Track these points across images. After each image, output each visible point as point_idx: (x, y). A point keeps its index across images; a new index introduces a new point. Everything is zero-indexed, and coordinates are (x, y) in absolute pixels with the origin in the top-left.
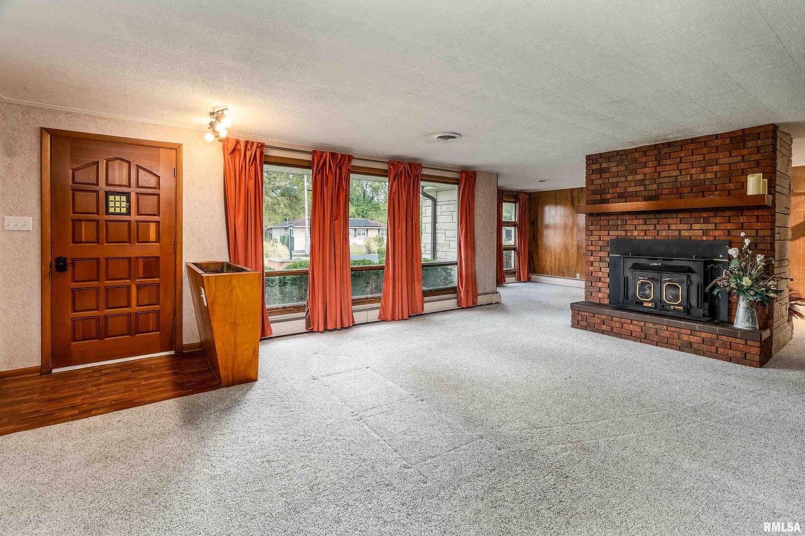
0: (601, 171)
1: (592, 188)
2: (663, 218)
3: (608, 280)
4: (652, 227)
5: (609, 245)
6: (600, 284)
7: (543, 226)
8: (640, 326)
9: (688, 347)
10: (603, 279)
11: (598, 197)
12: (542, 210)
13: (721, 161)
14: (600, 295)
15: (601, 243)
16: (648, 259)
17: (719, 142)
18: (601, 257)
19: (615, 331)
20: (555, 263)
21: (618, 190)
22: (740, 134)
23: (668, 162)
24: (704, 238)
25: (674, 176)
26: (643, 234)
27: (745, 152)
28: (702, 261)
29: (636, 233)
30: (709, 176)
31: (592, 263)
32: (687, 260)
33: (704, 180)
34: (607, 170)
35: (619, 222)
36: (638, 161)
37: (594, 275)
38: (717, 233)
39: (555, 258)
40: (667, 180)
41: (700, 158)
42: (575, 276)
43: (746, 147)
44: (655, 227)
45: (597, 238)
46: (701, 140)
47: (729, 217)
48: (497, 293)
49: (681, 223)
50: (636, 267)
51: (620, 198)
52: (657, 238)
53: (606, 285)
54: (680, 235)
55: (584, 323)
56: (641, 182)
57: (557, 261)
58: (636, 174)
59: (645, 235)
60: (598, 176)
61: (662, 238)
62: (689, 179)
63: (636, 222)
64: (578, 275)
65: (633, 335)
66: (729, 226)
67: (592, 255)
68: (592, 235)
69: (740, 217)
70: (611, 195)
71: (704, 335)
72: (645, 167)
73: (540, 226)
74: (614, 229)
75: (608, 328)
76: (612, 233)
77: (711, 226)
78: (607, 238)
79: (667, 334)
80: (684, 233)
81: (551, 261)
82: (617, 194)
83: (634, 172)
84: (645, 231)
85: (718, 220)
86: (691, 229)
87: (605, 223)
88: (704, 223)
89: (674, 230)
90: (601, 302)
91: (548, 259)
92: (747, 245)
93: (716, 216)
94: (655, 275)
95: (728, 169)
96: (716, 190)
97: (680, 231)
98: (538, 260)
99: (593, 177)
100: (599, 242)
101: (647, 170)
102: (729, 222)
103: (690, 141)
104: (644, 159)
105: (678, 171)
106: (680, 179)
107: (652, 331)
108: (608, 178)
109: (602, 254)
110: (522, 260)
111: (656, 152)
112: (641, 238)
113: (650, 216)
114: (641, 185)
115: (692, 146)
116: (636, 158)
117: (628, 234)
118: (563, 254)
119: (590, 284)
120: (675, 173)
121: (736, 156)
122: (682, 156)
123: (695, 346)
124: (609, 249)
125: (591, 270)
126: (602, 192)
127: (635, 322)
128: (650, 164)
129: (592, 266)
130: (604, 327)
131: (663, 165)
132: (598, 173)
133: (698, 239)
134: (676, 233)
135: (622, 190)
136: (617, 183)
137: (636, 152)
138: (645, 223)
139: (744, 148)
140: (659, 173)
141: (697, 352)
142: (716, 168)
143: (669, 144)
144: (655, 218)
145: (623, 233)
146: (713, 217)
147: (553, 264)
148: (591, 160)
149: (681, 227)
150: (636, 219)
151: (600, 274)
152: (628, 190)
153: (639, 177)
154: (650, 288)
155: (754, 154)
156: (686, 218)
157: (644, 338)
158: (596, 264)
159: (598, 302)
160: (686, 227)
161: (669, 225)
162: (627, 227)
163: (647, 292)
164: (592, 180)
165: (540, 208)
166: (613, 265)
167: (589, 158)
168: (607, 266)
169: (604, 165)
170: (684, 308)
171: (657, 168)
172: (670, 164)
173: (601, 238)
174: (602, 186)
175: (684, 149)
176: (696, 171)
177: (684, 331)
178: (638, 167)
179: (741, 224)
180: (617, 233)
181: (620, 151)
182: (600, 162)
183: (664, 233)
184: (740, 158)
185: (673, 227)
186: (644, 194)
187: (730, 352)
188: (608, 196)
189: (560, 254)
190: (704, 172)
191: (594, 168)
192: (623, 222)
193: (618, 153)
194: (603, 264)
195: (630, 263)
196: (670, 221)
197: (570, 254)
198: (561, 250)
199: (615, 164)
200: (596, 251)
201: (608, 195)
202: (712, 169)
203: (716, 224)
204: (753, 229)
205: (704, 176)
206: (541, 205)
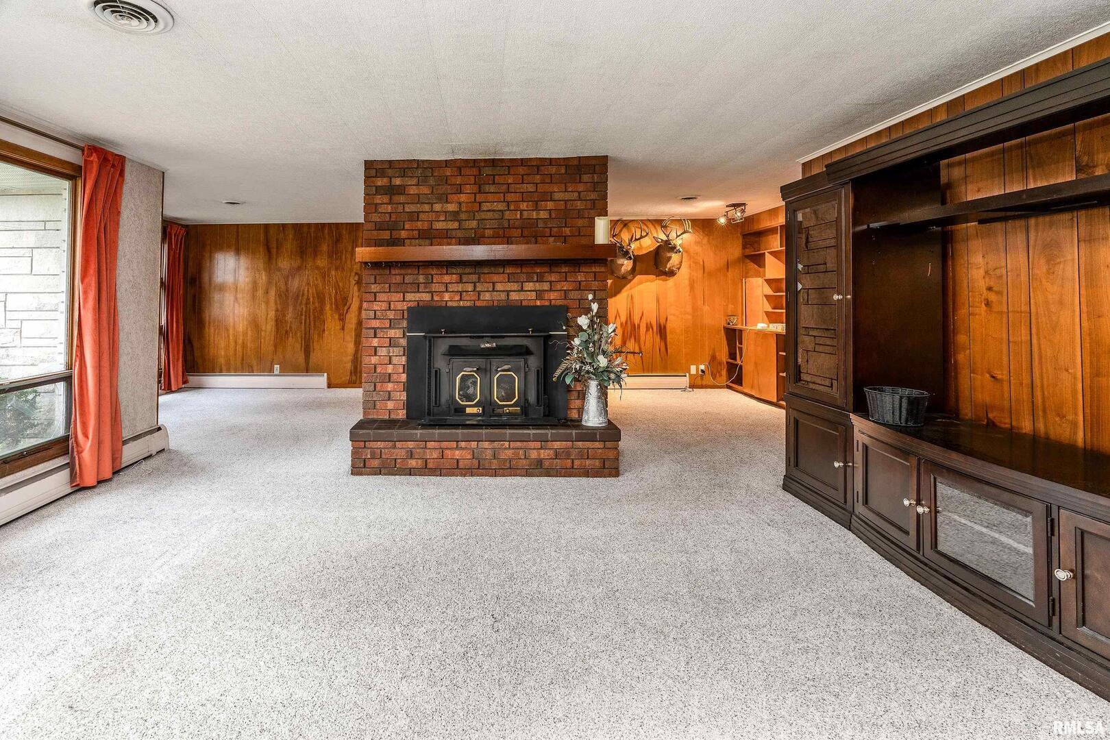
0: (392, 191)
1: (375, 217)
2: (485, 273)
3: (404, 377)
4: (470, 287)
5: (406, 317)
6: (390, 386)
7: (212, 287)
8: (470, 449)
9: (538, 469)
10: (394, 377)
11: (386, 235)
12: (211, 259)
13: (557, 196)
14: (390, 405)
15: (391, 315)
16: (471, 337)
17: (553, 170)
18: (390, 338)
19: (430, 465)
20: (236, 350)
21: (419, 225)
22: (576, 163)
23: (492, 188)
24: (538, 303)
25: (500, 211)
26: (457, 298)
27: (581, 187)
28: (541, 336)
29: (447, 297)
30: (543, 215)
31: (376, 349)
32: (523, 336)
33: (537, 219)
34: (400, 190)
35: (421, 279)
36: (449, 182)
37: (379, 370)
38: (553, 296)
39: (236, 342)
40: (490, 215)
41: (531, 188)
42: (271, 370)
43: (582, 181)
44: (475, 286)
45: (384, 306)
46: (533, 164)
47: (566, 272)
48: (159, 429)
49: (509, 282)
50: (454, 352)
51: (422, 238)
52: (478, 304)
53: (401, 387)
54: (508, 299)
55: (376, 463)
56: (455, 216)
57: (239, 348)
58: (447, 202)
59: (461, 299)
60: (386, 199)
61: (484, 304)
62: (518, 216)
63: (447, 278)
64: (277, 367)
65: (461, 467)
66: (566, 286)
67: (375, 337)
68: (375, 301)
69: (577, 274)
70: (407, 232)
71: (557, 445)
72: (460, 193)
73: (206, 285)
74: (413, 290)
75: (420, 462)
76: (409, 296)
77: (546, 286)
78: (404, 306)
79: (509, 453)
80: (514, 296)
81: (227, 347)
82: (417, 232)
83: (444, 199)
84: (461, 293)
85: (553, 277)
86: (522, 290)
87: (398, 279)
88: (537, 281)
89: (500, 291)
90: (393, 416)
91: (222, 344)
92: (595, 311)
93: (551, 272)
94: (481, 361)
95: (563, 207)
96: (551, 236)
97: (508, 292)
98: (202, 348)
99: (378, 199)
100: (389, 313)
101: (463, 198)
102: (566, 281)
103: (520, 163)
104: (459, 180)
105: (505, 204)
106: (507, 215)
107: (489, 454)
108: (403, 204)
109: (392, 333)
110: (173, 349)
111: (475, 171)
112: (455, 304)
113: (468, 270)
114: (454, 220)
115: (521, 170)
116: (447, 176)
117: (436, 298)
118: (249, 333)
119: (372, 388)
120: (501, 206)
121: (572, 192)
122: (510, 181)
123: (546, 464)
124: (405, 324)
125: (373, 362)
126: (393, 226)
127: (463, 444)
128: (468, 189)
129: (375, 355)
130: (413, 463)
131: (485, 193)
132: (386, 194)
133: (532, 304)
134: (503, 296)
135: (426, 226)
136: (418, 213)
137: (446, 166)
138: (461, 281)
139: (580, 182)
140: (480, 203)
141: (548, 473)
142: (550, 205)
143: (493, 163)
144: (474, 273)
145: (426, 297)
146: (548, 272)
147: (231, 352)
148: (374, 169)
149: (510, 286)
150: (447, 274)
151: (390, 369)
152: (434, 227)
153: (451, 207)
154: (475, 383)
155: (590, 191)
156: (516, 273)
157: (479, 468)
158: (383, 352)
159: (387, 417)
160: (515, 286)
161: (494, 284)
162: (435, 287)
163: (471, 391)
164: (376, 205)
165: (207, 255)
166: (412, 352)
167: (369, 165)
168: (402, 353)
169: (397, 181)
170: (522, 408)
171: (478, 196)
172: (493, 193)
173: (392, 306)
174: (394, 216)
175: (512, 172)
176: (527, 206)
177: (532, 445)
178: (449, 191)
179: (578, 283)
180: (417, 296)
181: (423, 161)
182: (390, 175)
183: (487, 296)
184: (576, 194)
185: (499, 287)
186: (459, 234)
187: (588, 462)
188: (403, 234)
189: (245, 334)
190: (537, 209)
191: (379, 183)
192: (427, 278)
193: (419, 164)
194: (396, 351)
195: (443, 346)
196: (495, 278)
197: (263, 333)
198: (247, 329)
199: (414, 181)
200: (381, 328)
201: (403, 232)
202: (546, 206)
203: (551, 282)
204: (591, 290)
205: (538, 214)
206: (208, 248)
